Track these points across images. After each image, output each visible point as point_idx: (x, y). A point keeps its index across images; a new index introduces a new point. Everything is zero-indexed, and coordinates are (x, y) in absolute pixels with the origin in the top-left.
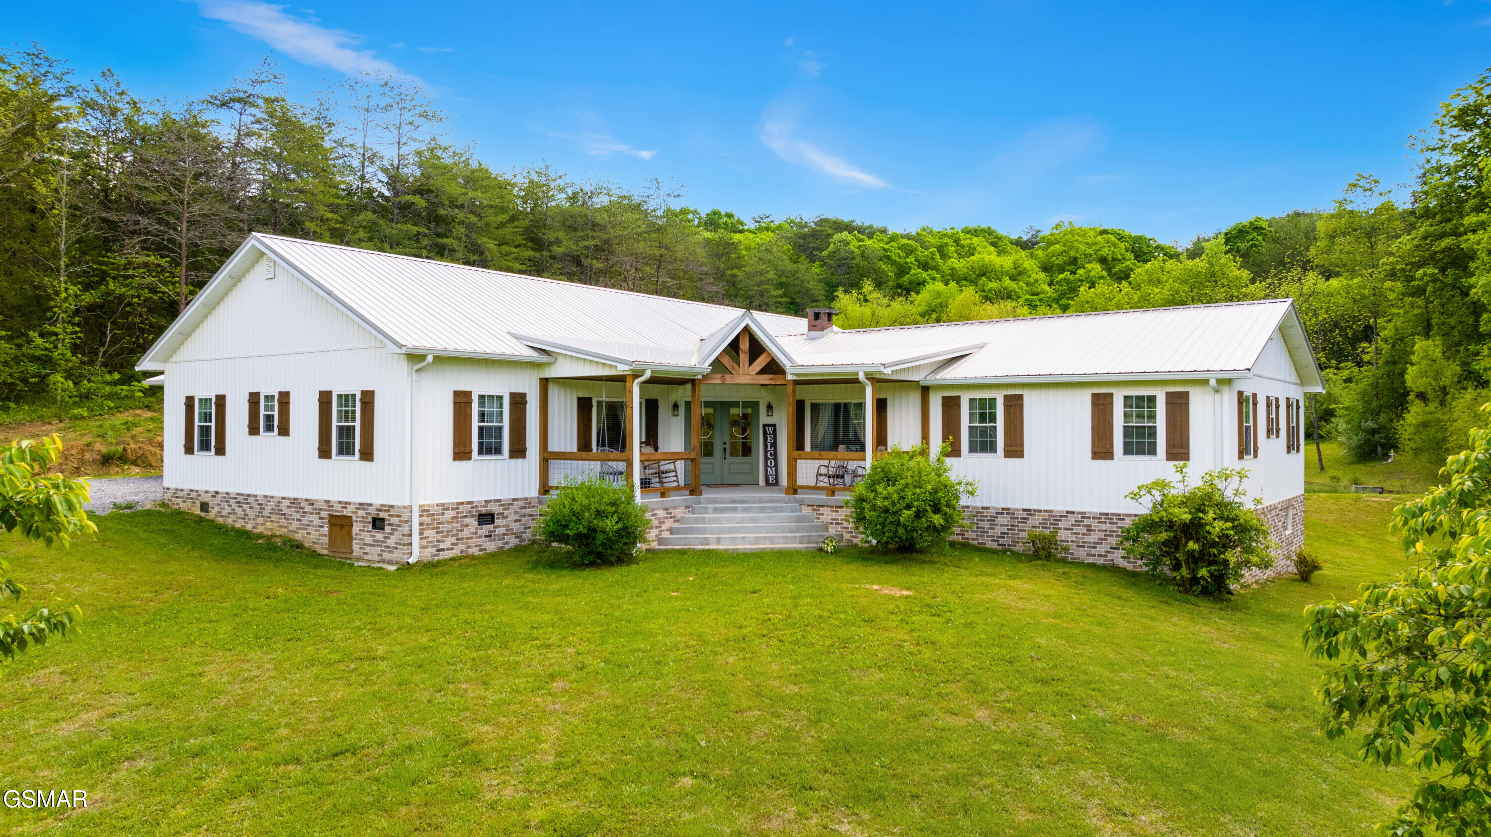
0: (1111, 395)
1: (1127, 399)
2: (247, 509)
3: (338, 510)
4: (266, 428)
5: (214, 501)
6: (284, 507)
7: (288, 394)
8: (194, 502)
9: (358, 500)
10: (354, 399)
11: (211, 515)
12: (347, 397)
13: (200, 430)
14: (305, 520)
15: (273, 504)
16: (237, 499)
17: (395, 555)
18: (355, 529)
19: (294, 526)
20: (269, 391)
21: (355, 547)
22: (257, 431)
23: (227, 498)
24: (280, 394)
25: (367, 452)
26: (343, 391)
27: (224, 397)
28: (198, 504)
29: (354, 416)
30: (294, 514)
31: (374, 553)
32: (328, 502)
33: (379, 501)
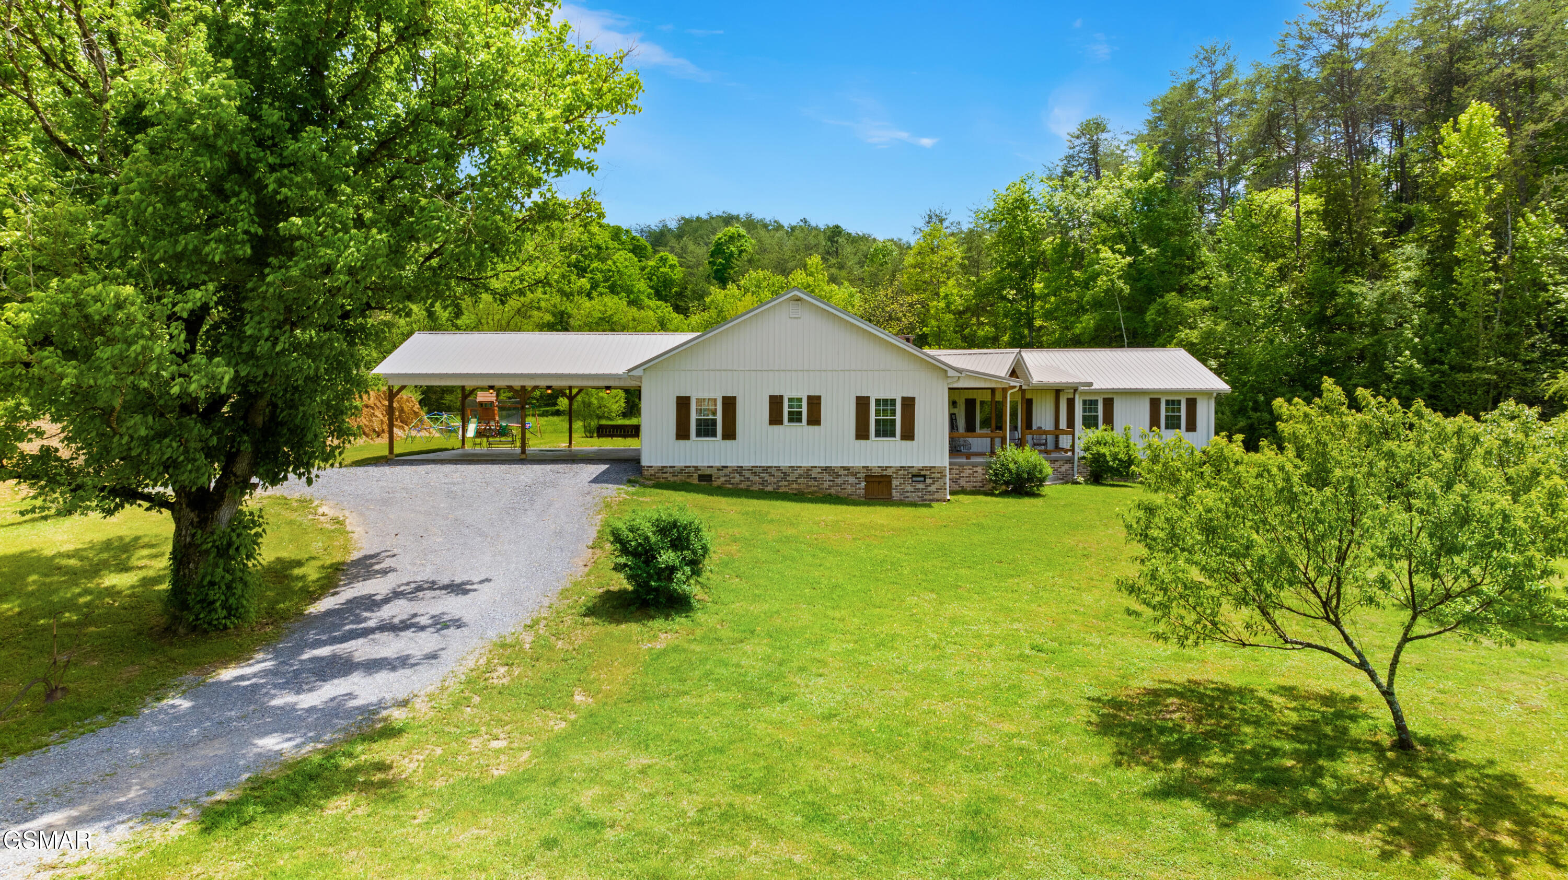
0: (1160, 399)
1: (1167, 402)
2: (766, 477)
3: (877, 472)
4: (791, 420)
5: (721, 473)
6: (814, 473)
7: (819, 398)
8: (690, 475)
9: (898, 465)
10: (893, 402)
11: (715, 484)
12: (886, 401)
13: (699, 422)
14: (839, 481)
15: (800, 472)
16: (753, 470)
17: (936, 496)
18: (895, 483)
19: (826, 485)
20: (795, 395)
21: (895, 494)
22: (780, 422)
23: (740, 470)
24: (809, 397)
25: (908, 434)
26: (882, 396)
27: (734, 398)
28: (696, 476)
29: (893, 413)
30: (826, 477)
31: (915, 497)
32: (866, 468)
33: (921, 465)
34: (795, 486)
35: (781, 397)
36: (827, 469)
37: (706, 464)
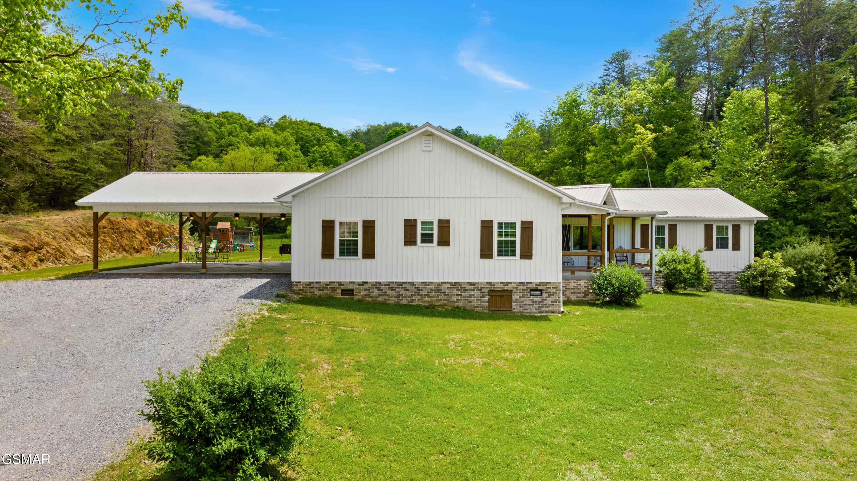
0: (712, 225)
1: (718, 227)
2: (402, 291)
3: (500, 287)
4: (423, 241)
5: (361, 288)
6: (444, 288)
7: (448, 221)
8: (334, 290)
9: (518, 281)
10: (513, 225)
11: (356, 298)
12: (507, 224)
13: (342, 243)
14: (466, 295)
15: (431, 287)
16: (390, 285)
17: (552, 308)
18: (515, 297)
19: (454, 298)
20: (427, 219)
21: (516, 307)
22: (414, 243)
23: (378, 285)
24: (440, 221)
25: (527, 254)
26: (504, 220)
27: (374, 221)
28: (339, 291)
29: (514, 235)
30: (455, 292)
31: (532, 309)
32: (490, 283)
33: (538, 281)
34: (427, 299)
35: (415, 221)
36: (455, 285)
37: (348, 280)
